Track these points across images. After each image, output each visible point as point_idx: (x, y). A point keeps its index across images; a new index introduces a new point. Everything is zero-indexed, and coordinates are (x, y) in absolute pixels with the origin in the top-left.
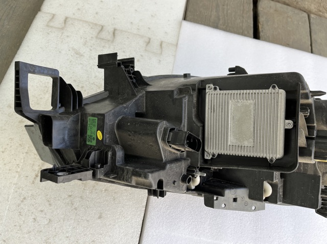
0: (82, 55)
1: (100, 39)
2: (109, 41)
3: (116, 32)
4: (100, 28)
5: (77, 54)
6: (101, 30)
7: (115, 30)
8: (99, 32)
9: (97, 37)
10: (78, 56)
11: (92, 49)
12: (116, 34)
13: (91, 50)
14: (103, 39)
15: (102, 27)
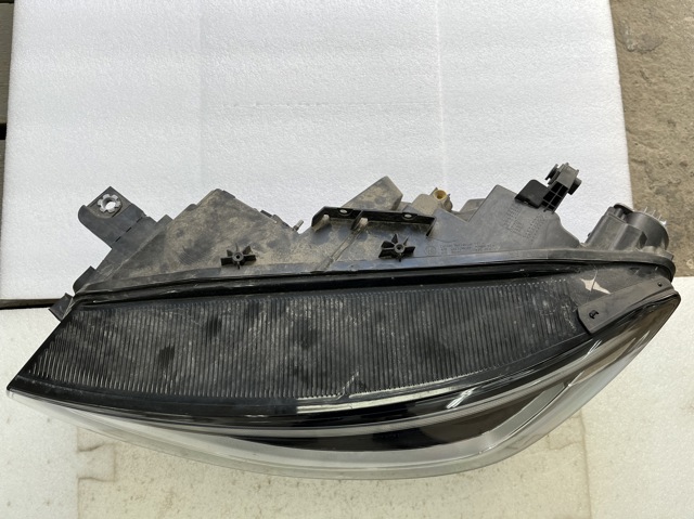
0: (172, 493)
1: (115, 472)
2: (116, 453)
3: (86, 445)
4: (87, 483)
5: (171, 503)
6: (91, 478)
7: (81, 450)
8: (98, 480)
9: (114, 481)
10: (175, 500)
11: (148, 480)
12: (94, 444)
13: (152, 480)
14: (115, 466)
15: (81, 479)
